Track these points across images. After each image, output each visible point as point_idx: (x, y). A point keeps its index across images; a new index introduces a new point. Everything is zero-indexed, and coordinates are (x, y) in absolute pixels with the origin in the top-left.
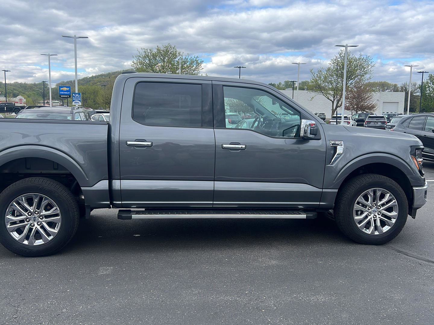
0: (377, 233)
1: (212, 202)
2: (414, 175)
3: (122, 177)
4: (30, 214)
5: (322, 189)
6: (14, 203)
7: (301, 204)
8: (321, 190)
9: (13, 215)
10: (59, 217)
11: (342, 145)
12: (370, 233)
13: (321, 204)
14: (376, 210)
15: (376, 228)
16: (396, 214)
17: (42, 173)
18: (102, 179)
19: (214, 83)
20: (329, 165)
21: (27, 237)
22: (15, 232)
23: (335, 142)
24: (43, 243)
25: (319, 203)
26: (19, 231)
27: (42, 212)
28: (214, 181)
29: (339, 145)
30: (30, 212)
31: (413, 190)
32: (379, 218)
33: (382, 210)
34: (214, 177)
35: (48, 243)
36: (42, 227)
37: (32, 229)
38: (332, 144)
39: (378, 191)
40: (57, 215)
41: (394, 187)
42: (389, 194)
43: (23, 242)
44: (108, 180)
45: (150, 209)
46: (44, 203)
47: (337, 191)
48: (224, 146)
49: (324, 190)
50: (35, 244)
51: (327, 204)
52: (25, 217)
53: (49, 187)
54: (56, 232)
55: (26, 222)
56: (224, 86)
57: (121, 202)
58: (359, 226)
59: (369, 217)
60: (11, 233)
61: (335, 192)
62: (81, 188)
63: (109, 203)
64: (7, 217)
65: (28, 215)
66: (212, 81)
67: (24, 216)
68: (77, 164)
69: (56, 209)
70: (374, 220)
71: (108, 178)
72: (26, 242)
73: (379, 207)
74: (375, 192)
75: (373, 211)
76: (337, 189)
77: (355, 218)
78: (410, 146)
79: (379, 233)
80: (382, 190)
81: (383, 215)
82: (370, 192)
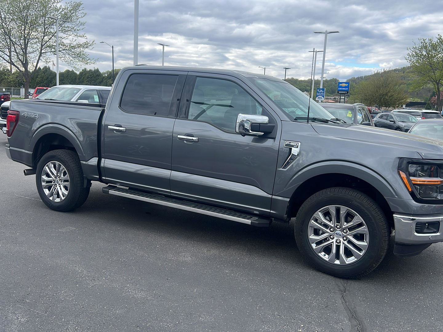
0: (337, 262)
1: (169, 191)
2: (397, 197)
4: (55, 177)
5: (272, 195)
6: (46, 166)
7: (256, 209)
8: (270, 196)
10: (69, 183)
11: (297, 147)
12: (328, 260)
13: (272, 213)
14: (341, 234)
15: (337, 256)
16: (366, 244)
18: (94, 156)
19: (190, 73)
20: (281, 169)
21: (52, 194)
22: (47, 189)
23: (290, 143)
24: (60, 201)
25: (269, 211)
26: (49, 188)
28: (171, 170)
29: (294, 146)
31: (393, 217)
32: (344, 245)
33: (348, 235)
34: (171, 166)
36: (61, 189)
37: (56, 188)
38: (286, 144)
39: (341, 209)
40: (68, 181)
41: (363, 208)
42: (357, 216)
44: (98, 158)
45: (133, 190)
47: (289, 201)
48: (179, 136)
49: (274, 197)
50: (55, 201)
51: (277, 213)
52: (52, 179)
54: (67, 194)
56: (197, 76)
57: (105, 178)
58: (315, 248)
59: (331, 241)
60: (44, 189)
61: (286, 201)
62: (81, 161)
63: (98, 177)
64: (42, 177)
69: (67, 177)
70: (337, 245)
71: (97, 156)
72: (51, 198)
73: (345, 231)
74: (338, 211)
75: (336, 233)
76: (289, 198)
77: (310, 237)
78: (399, 158)
79: (340, 263)
80: (348, 210)
81: (350, 242)
82: (332, 209)
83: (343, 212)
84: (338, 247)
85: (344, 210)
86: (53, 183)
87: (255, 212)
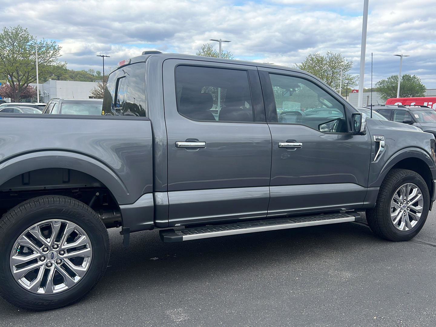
0: (407, 229)
1: (266, 212)
2: (435, 168)
3: (170, 187)
4: (45, 249)
5: (367, 188)
6: (24, 236)
9: (21, 253)
10: (89, 249)
12: (402, 230)
13: (365, 204)
14: (406, 206)
15: (406, 224)
16: (422, 208)
17: (46, 188)
18: (146, 192)
19: (259, 69)
20: (373, 162)
21: (43, 284)
22: (25, 278)
23: (378, 137)
24: (67, 287)
25: (363, 203)
27: (64, 245)
28: (270, 186)
29: (382, 140)
30: (46, 246)
31: (434, 183)
32: (408, 214)
33: (411, 205)
34: (269, 181)
35: (73, 287)
36: (64, 266)
37: (49, 270)
38: (376, 139)
40: (85, 247)
42: (417, 189)
43: (38, 291)
44: (152, 194)
46: (67, 232)
47: (379, 189)
48: (280, 144)
49: (369, 189)
50: (54, 292)
51: (370, 203)
52: (39, 254)
54: (85, 270)
55: (41, 262)
56: (270, 73)
57: (167, 221)
58: (394, 223)
59: (401, 214)
60: (19, 281)
61: (377, 190)
62: (120, 206)
63: (153, 222)
64: (13, 257)
66: (257, 66)
67: (37, 253)
69: (83, 239)
70: (404, 216)
71: (151, 191)
72: (41, 291)
73: (408, 203)
74: (407, 188)
75: (403, 207)
76: (379, 187)
77: (392, 215)
78: (431, 140)
80: (412, 185)
81: (411, 210)
82: (404, 187)
83: (409, 188)
87: (343, 209)
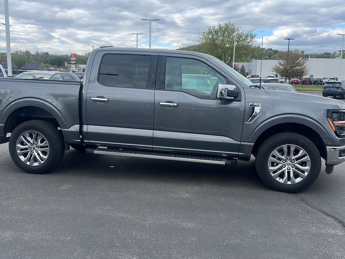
0: (289, 183)
1: (152, 146)
2: (328, 135)
3: (88, 122)
4: (31, 144)
5: (241, 142)
6: (21, 136)
7: (225, 153)
8: (239, 143)
9: (21, 144)
10: (48, 148)
11: (259, 106)
12: (282, 182)
13: (240, 154)
14: (290, 163)
15: (289, 179)
16: (309, 168)
18: (76, 123)
19: (160, 54)
20: (247, 123)
21: (29, 160)
22: (22, 156)
23: (253, 103)
24: (38, 165)
25: (238, 153)
26: (25, 155)
27: (38, 144)
28: (153, 130)
29: (257, 106)
30: (31, 143)
31: (326, 149)
32: (293, 171)
33: (295, 163)
34: (153, 127)
35: (41, 165)
36: (38, 154)
37: (32, 154)
38: (250, 105)
39: (291, 148)
40: (47, 147)
41: (307, 145)
42: (302, 150)
44: (79, 125)
45: (111, 148)
46: (39, 138)
47: (253, 145)
48: (161, 103)
49: (242, 143)
50: (33, 165)
51: (244, 154)
52: (28, 146)
53: (41, 127)
54: (46, 158)
56: (167, 56)
57: (87, 141)
58: (273, 175)
59: (283, 169)
60: (20, 156)
61: (251, 145)
62: (61, 129)
63: (80, 141)
64: (17, 145)
65: (30, 145)
68: (58, 112)
69: (46, 143)
70: (287, 171)
71: (79, 123)
72: (28, 163)
73: (293, 161)
74: (289, 148)
75: (287, 164)
76: (253, 143)
77: (270, 168)
78: (327, 109)
79: (291, 183)
80: (296, 147)
81: (297, 168)
82: (285, 147)
83: (293, 149)
84: (289, 173)
85: (293, 147)
86: (29, 150)
87: (224, 155)
